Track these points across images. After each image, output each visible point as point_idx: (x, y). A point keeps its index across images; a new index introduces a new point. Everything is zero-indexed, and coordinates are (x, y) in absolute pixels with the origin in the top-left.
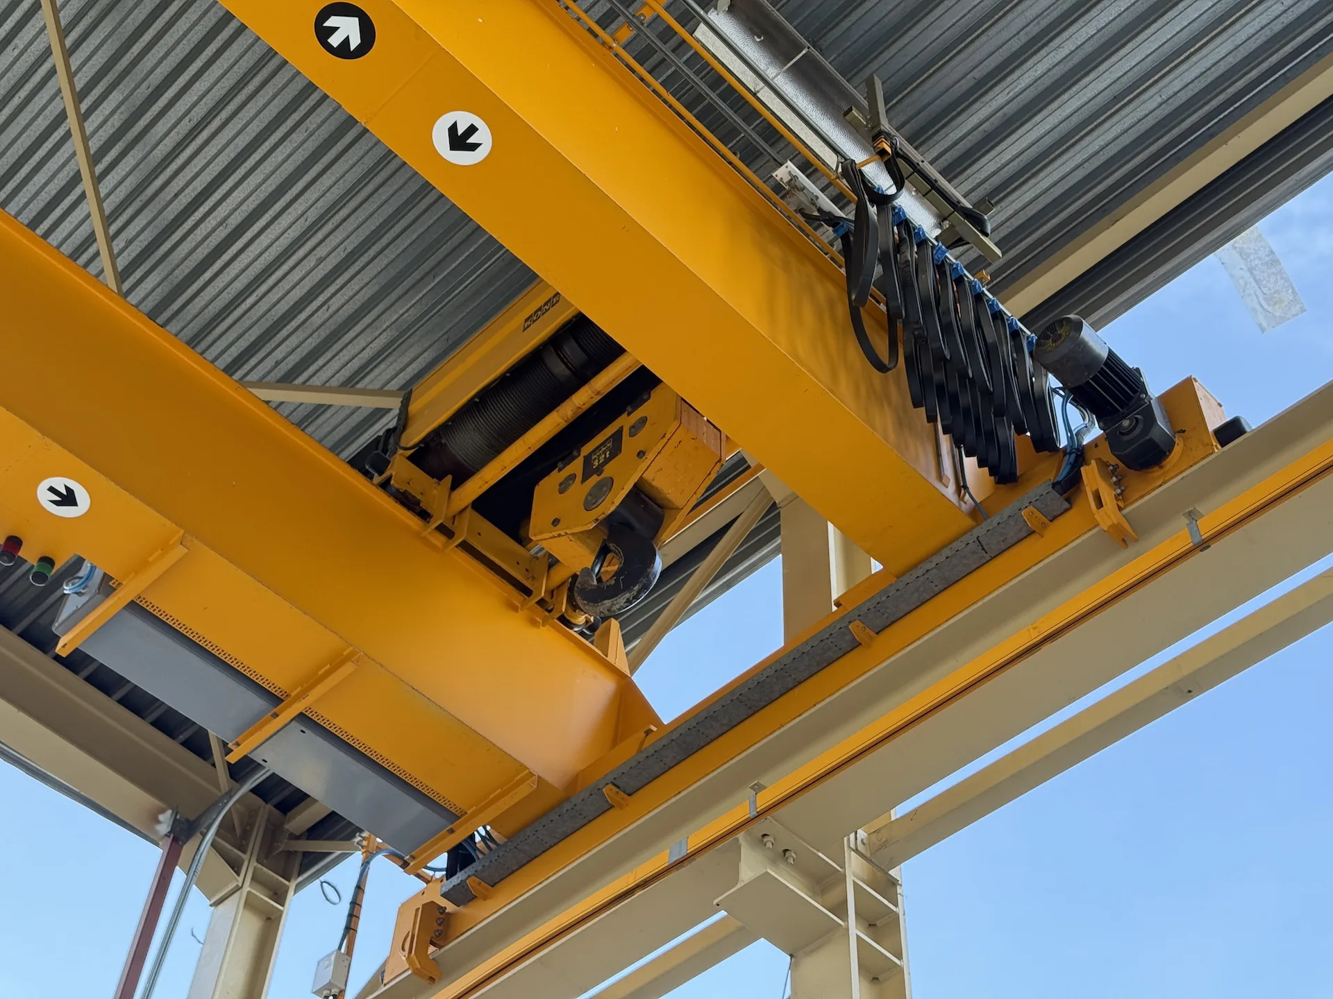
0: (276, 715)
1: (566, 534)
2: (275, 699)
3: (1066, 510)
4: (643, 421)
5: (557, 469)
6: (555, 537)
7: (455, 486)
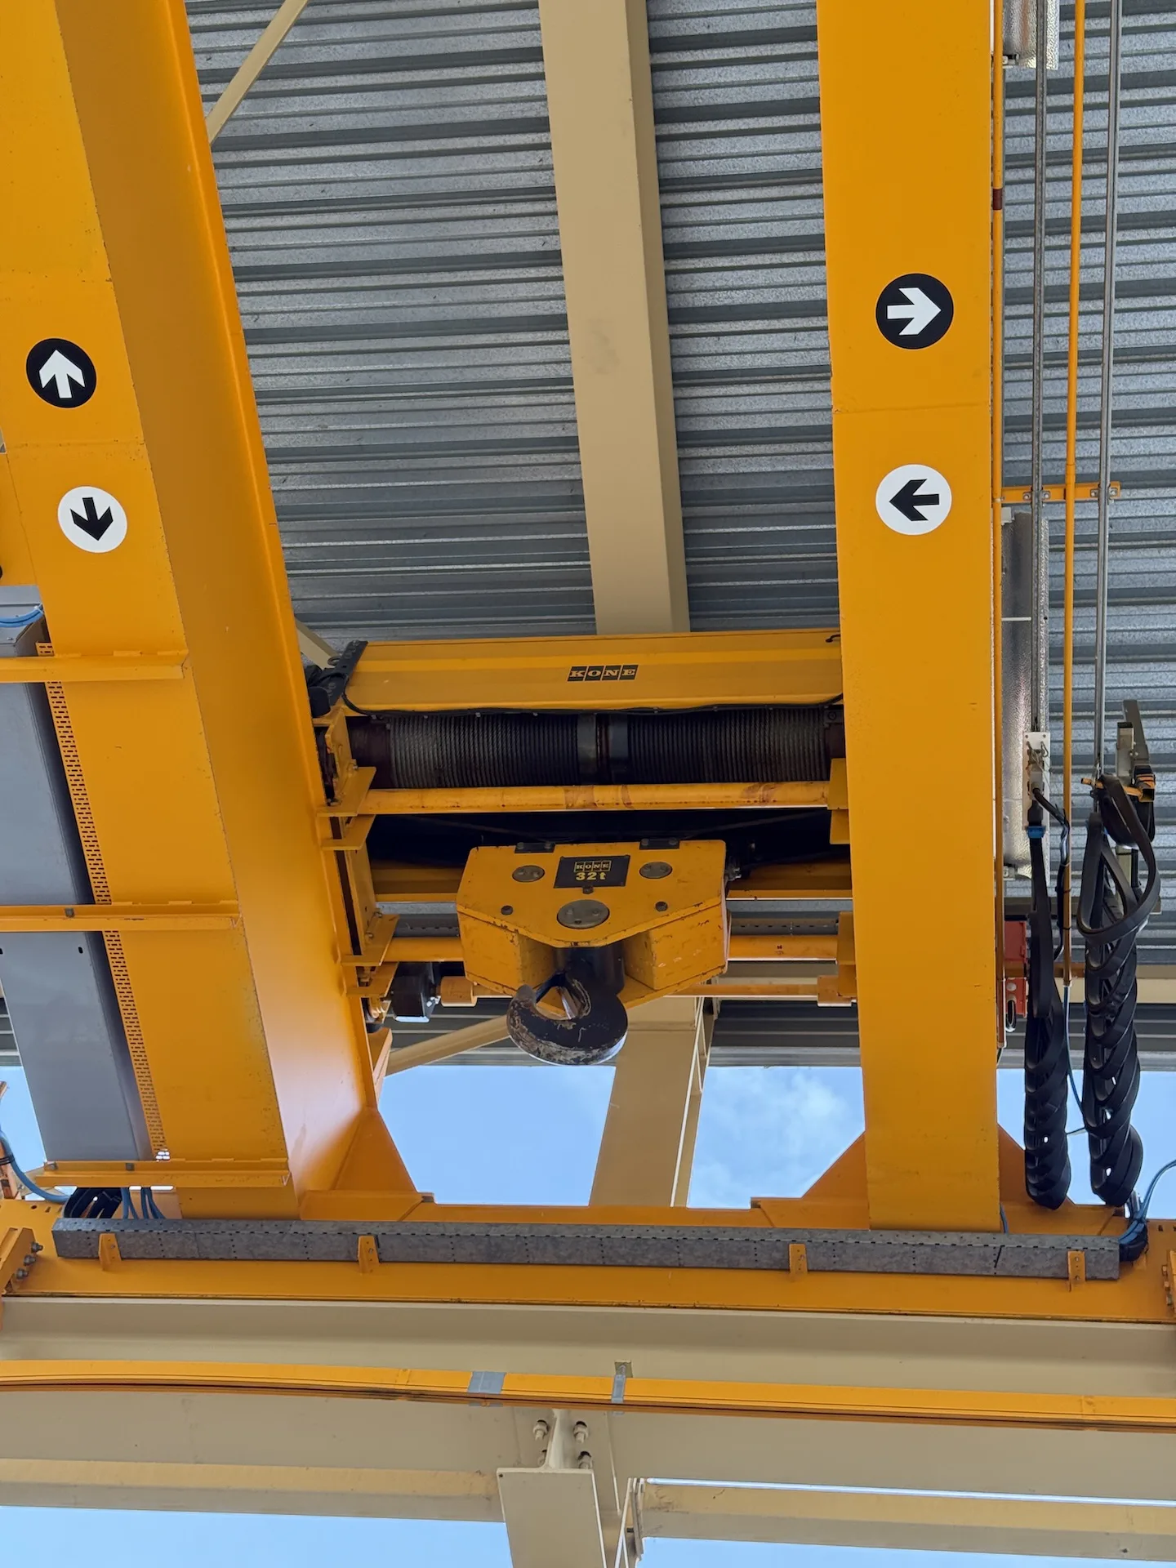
0: (71, 914)
1: (516, 931)
2: (86, 894)
3: (1111, 1280)
4: (666, 870)
5: (514, 847)
6: (494, 924)
7: (377, 784)
